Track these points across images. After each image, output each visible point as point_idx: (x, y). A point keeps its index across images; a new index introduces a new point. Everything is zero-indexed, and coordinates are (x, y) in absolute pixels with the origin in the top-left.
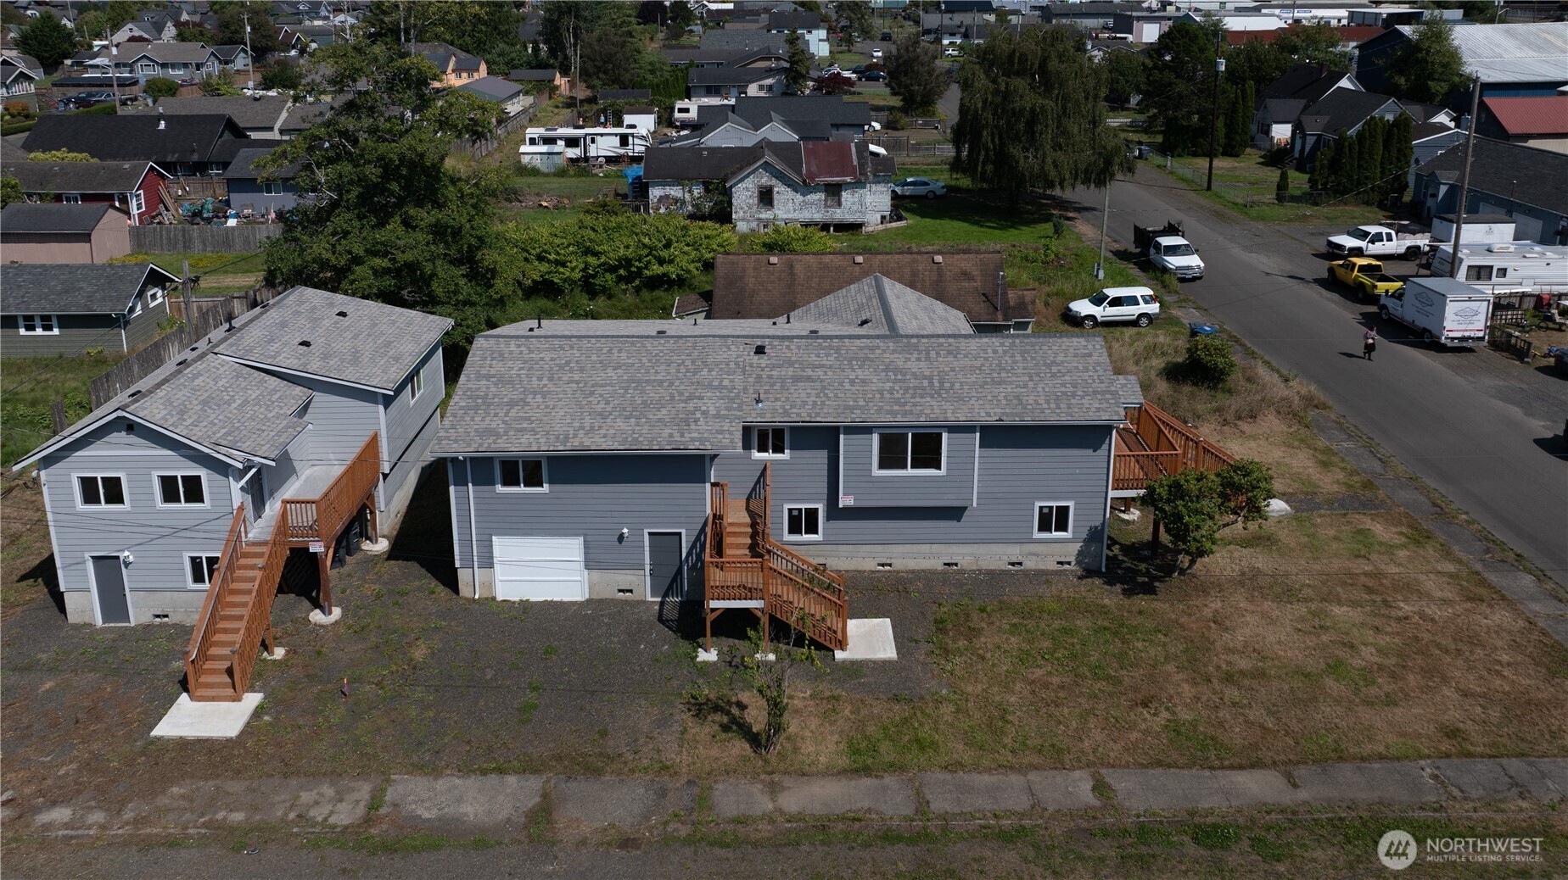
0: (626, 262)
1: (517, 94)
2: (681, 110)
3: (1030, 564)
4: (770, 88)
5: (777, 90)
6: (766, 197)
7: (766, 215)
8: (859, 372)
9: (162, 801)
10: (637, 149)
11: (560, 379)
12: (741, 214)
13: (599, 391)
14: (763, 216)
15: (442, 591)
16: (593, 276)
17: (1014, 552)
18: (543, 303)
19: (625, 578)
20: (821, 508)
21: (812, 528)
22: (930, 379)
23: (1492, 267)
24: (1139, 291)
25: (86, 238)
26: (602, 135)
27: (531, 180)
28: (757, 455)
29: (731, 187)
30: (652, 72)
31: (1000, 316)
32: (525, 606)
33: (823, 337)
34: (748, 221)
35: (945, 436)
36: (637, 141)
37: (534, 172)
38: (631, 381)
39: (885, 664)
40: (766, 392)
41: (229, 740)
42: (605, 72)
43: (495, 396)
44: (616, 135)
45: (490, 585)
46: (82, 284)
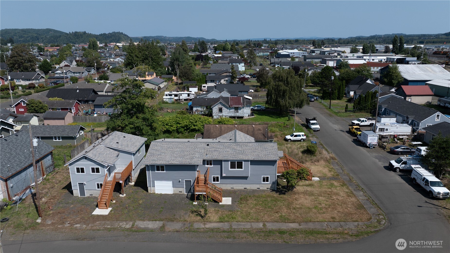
0: (187, 126)
1: (163, 82)
2: (204, 87)
3: (261, 188)
4: (227, 80)
5: (229, 81)
6: (221, 110)
7: (221, 114)
8: (227, 149)
9: (95, 224)
10: (192, 97)
11: (168, 150)
12: (215, 114)
13: (175, 152)
14: (220, 115)
15: (145, 192)
16: (179, 129)
17: (258, 186)
18: (167, 135)
19: (180, 189)
20: (219, 176)
21: (218, 181)
22: (241, 151)
23: (384, 128)
24: (301, 134)
25: (63, 119)
26: (183, 94)
27: (166, 105)
28: (206, 166)
29: (212, 108)
30: (197, 76)
31: (266, 139)
32: (161, 195)
33: (221, 142)
34: (216, 116)
35: (243, 162)
36: (192, 95)
37: (167, 103)
38: (182, 151)
39: (229, 205)
40: (209, 153)
41: (106, 215)
42: (185, 76)
43: (155, 153)
44: (187, 94)
45: (154, 190)
46: (66, 130)
